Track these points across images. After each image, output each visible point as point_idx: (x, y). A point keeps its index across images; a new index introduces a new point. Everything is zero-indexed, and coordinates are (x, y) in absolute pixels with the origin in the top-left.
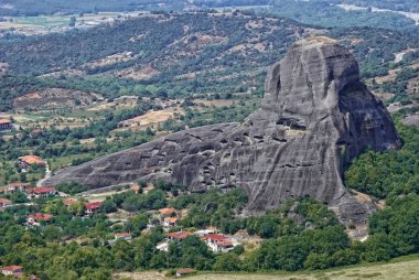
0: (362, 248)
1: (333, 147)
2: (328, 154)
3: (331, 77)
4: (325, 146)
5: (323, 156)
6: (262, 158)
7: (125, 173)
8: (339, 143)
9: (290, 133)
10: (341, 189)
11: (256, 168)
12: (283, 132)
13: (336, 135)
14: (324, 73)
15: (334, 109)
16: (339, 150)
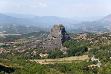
0: (65, 55)
1: (61, 40)
2: (60, 41)
3: (60, 29)
4: (59, 40)
5: (59, 41)
6: (50, 43)
7: (29, 47)
8: (62, 39)
9: (54, 38)
10: (62, 46)
11: (49, 44)
12: (53, 38)
13: (61, 38)
14: (59, 29)
15: (61, 34)
16: (62, 41)
